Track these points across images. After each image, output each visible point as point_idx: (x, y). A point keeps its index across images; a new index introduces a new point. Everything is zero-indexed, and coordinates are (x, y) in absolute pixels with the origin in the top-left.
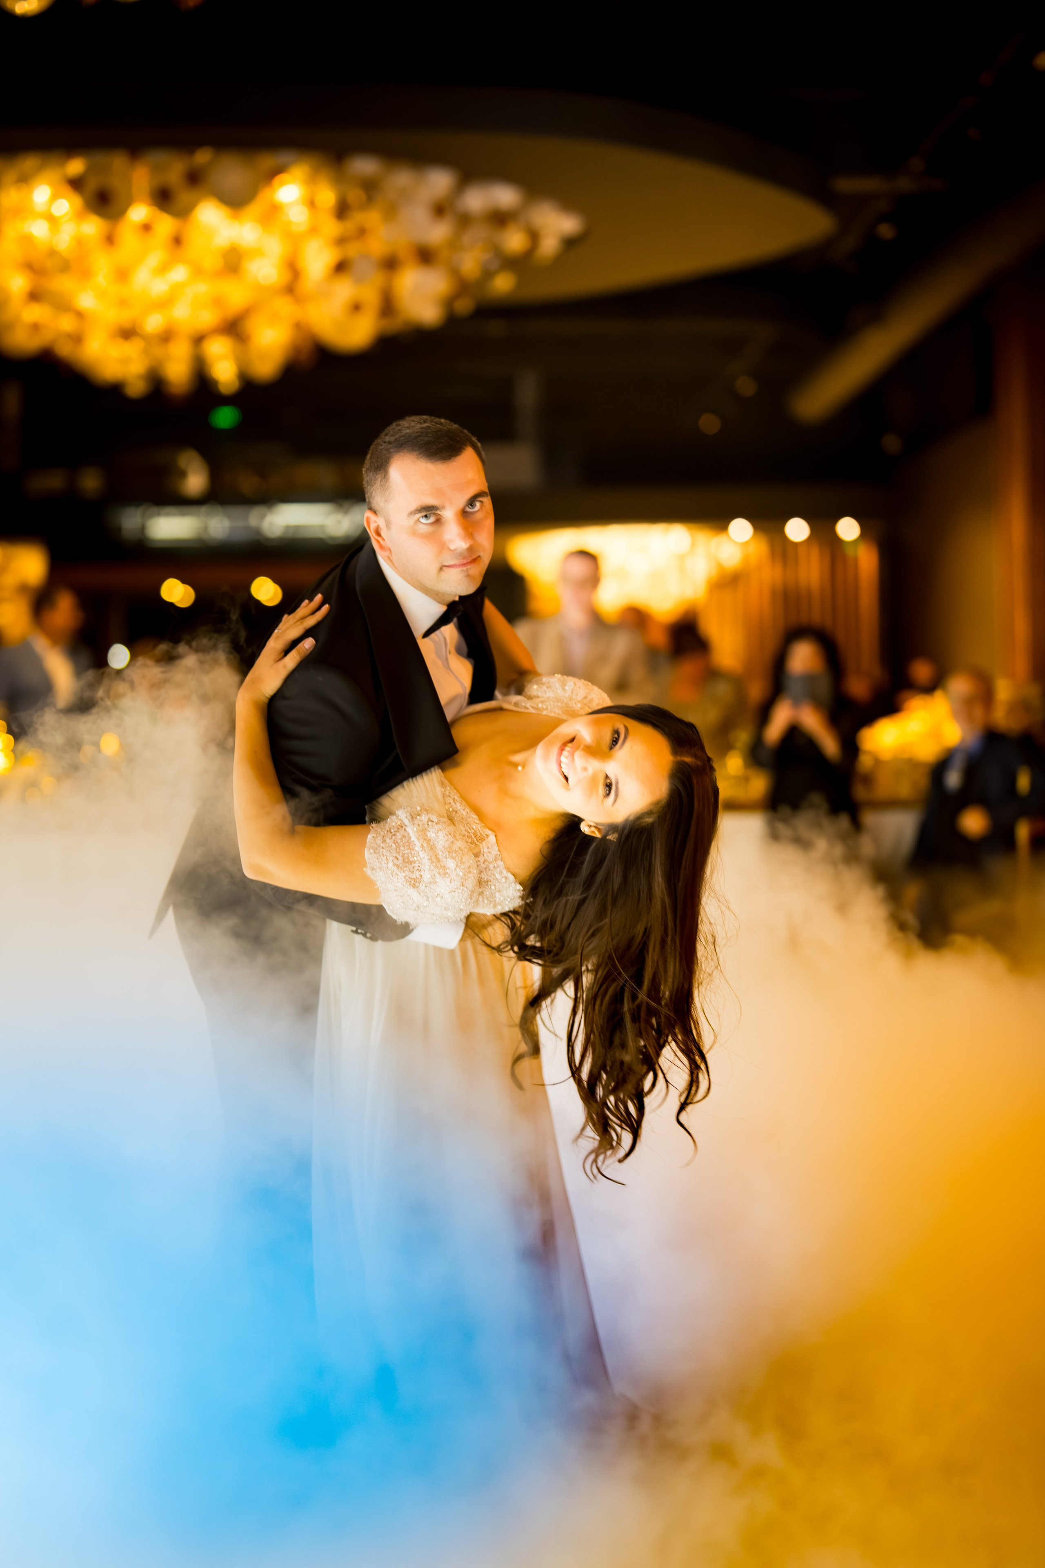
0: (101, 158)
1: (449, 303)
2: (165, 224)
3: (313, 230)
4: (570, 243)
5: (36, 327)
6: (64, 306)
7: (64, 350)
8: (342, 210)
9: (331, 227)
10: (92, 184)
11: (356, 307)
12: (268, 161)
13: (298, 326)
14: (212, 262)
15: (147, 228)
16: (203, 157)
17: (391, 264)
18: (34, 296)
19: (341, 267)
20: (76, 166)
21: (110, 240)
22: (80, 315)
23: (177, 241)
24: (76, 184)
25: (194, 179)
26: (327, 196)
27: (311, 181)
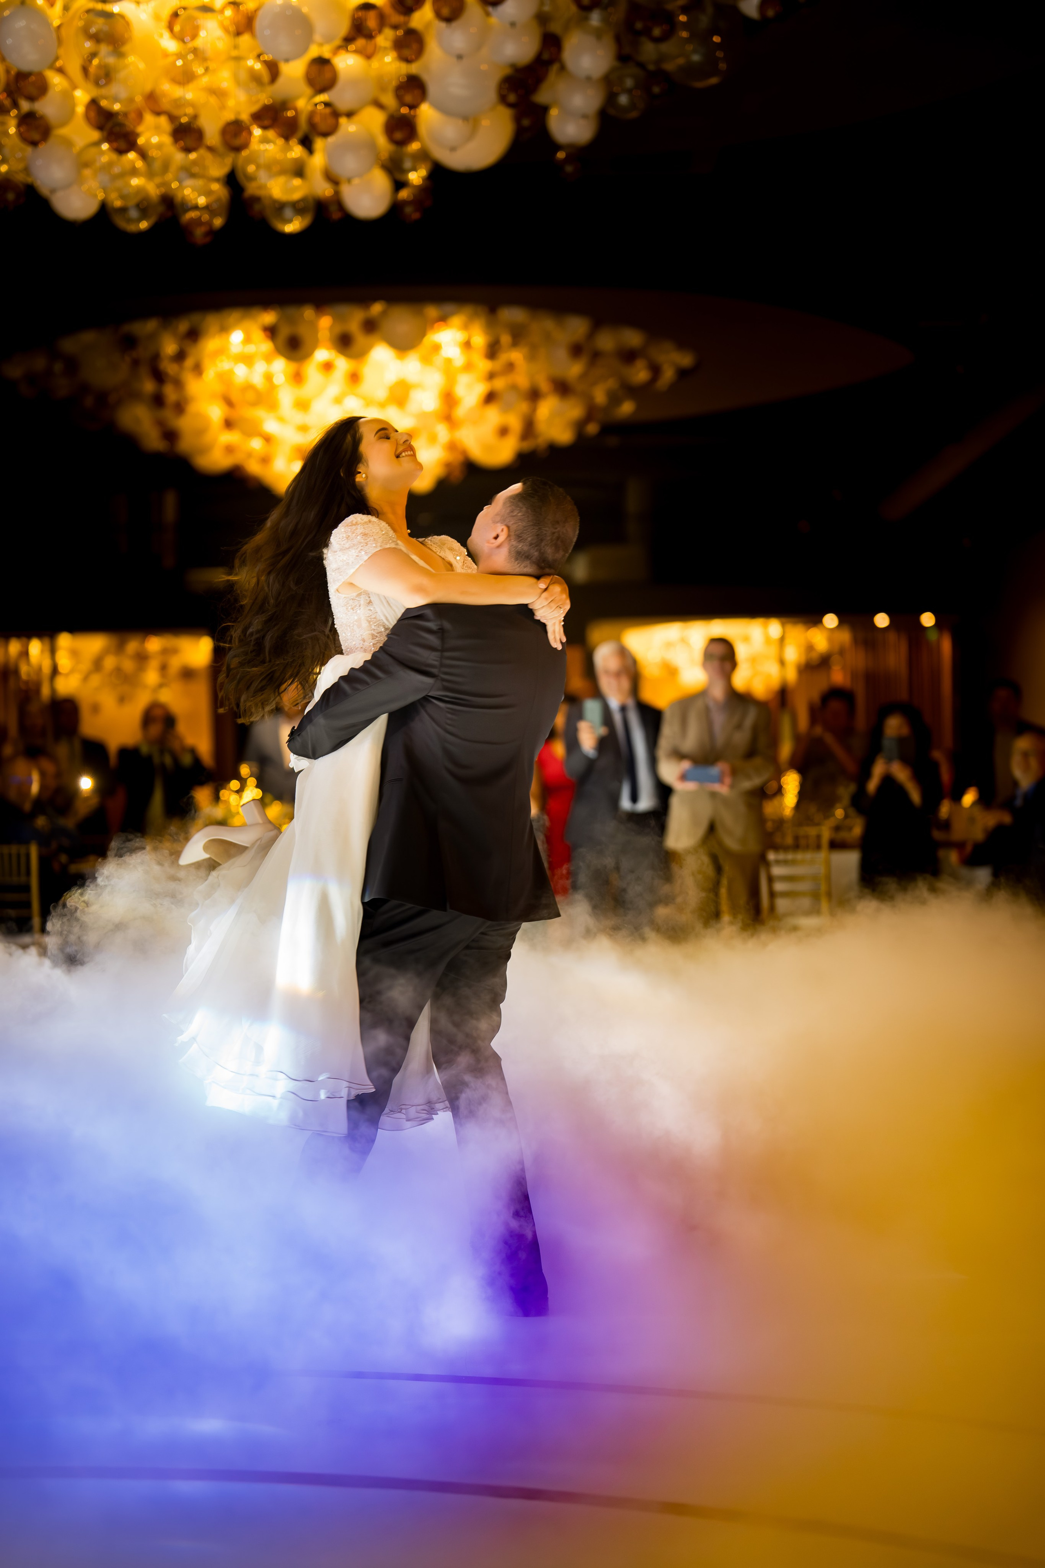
0: (292, 311)
1: (580, 426)
2: (342, 364)
3: (468, 367)
4: (683, 374)
5: (230, 449)
6: (253, 430)
7: (254, 468)
8: (492, 352)
9: (484, 365)
10: (284, 332)
11: (503, 431)
12: (432, 311)
13: (452, 446)
14: (381, 394)
15: (328, 366)
16: (377, 308)
17: (534, 395)
18: (229, 424)
19: (490, 398)
20: (269, 317)
21: (298, 378)
22: (268, 439)
23: (354, 378)
24: (271, 332)
25: (370, 327)
26: (479, 339)
27: (465, 327)
